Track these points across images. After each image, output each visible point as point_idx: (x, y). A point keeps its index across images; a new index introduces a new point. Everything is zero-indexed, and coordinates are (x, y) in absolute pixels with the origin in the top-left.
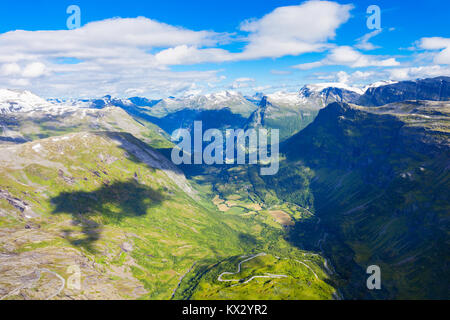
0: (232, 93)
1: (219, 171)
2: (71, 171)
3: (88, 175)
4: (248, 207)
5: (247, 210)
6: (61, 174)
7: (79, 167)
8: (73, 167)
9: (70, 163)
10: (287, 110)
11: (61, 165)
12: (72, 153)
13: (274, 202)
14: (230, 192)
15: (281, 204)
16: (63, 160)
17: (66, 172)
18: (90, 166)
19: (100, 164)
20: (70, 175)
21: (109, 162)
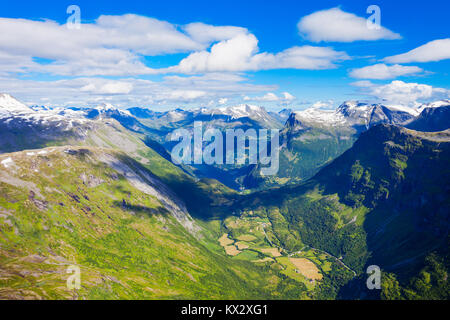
0: (254, 107)
1: (231, 203)
2: (44, 193)
3: (66, 200)
4: (264, 251)
5: (261, 255)
6: (32, 196)
7: (55, 190)
8: (48, 189)
9: (45, 183)
10: (321, 131)
11: (34, 185)
12: (48, 171)
13: (297, 248)
14: (242, 231)
15: (306, 250)
16: (38, 179)
17: (39, 195)
18: (68, 188)
19: (81, 186)
20: (43, 198)
21: (93, 185)
